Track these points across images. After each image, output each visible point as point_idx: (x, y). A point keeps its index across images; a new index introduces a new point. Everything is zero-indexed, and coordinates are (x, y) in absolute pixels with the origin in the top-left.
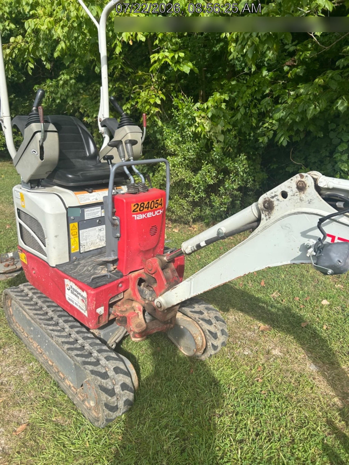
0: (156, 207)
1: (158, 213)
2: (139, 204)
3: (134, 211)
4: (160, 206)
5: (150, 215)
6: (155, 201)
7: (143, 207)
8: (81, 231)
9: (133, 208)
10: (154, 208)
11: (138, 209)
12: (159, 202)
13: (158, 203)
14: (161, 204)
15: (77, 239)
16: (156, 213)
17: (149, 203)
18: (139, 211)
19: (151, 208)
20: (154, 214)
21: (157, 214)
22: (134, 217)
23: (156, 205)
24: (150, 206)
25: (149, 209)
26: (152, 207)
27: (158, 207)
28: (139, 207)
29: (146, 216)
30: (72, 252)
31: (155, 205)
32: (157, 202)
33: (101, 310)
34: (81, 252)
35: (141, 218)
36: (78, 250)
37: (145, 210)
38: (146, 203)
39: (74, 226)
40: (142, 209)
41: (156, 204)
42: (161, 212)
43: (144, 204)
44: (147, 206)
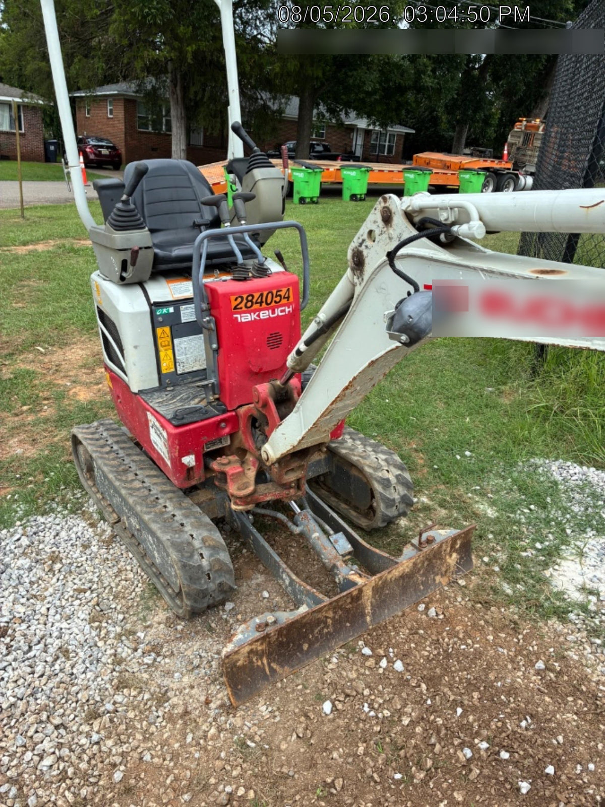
0: (276, 302)
1: (282, 311)
2: (245, 296)
3: (235, 308)
4: (284, 301)
5: (264, 315)
6: (274, 292)
7: (251, 301)
8: (176, 341)
9: (234, 304)
10: (273, 304)
11: (243, 305)
12: (282, 293)
13: (280, 296)
14: (288, 298)
15: (170, 352)
16: (278, 312)
17: (262, 295)
18: (244, 309)
19: (267, 304)
20: (273, 312)
21: (280, 314)
22: (237, 318)
23: (278, 299)
24: (264, 299)
25: (264, 305)
26: (269, 301)
27: (281, 303)
28: (245, 301)
29: (258, 316)
30: (164, 371)
31: (275, 299)
32: (279, 293)
33: (189, 460)
34: (179, 372)
35: (250, 319)
36: (173, 370)
37: (257, 306)
38: (256, 295)
39: (164, 332)
40: (249, 304)
41: (276, 296)
42: (287, 310)
43: (253, 297)
44: (259, 301)
